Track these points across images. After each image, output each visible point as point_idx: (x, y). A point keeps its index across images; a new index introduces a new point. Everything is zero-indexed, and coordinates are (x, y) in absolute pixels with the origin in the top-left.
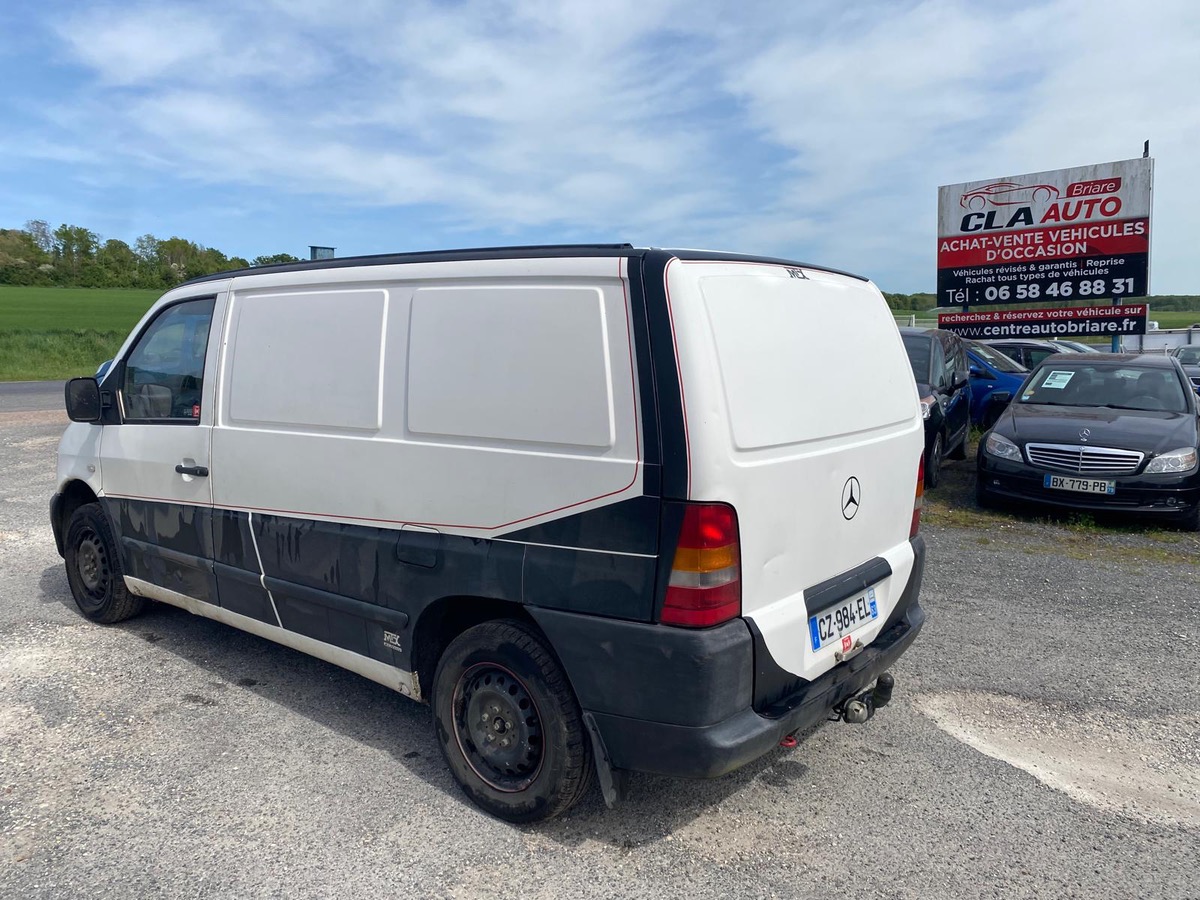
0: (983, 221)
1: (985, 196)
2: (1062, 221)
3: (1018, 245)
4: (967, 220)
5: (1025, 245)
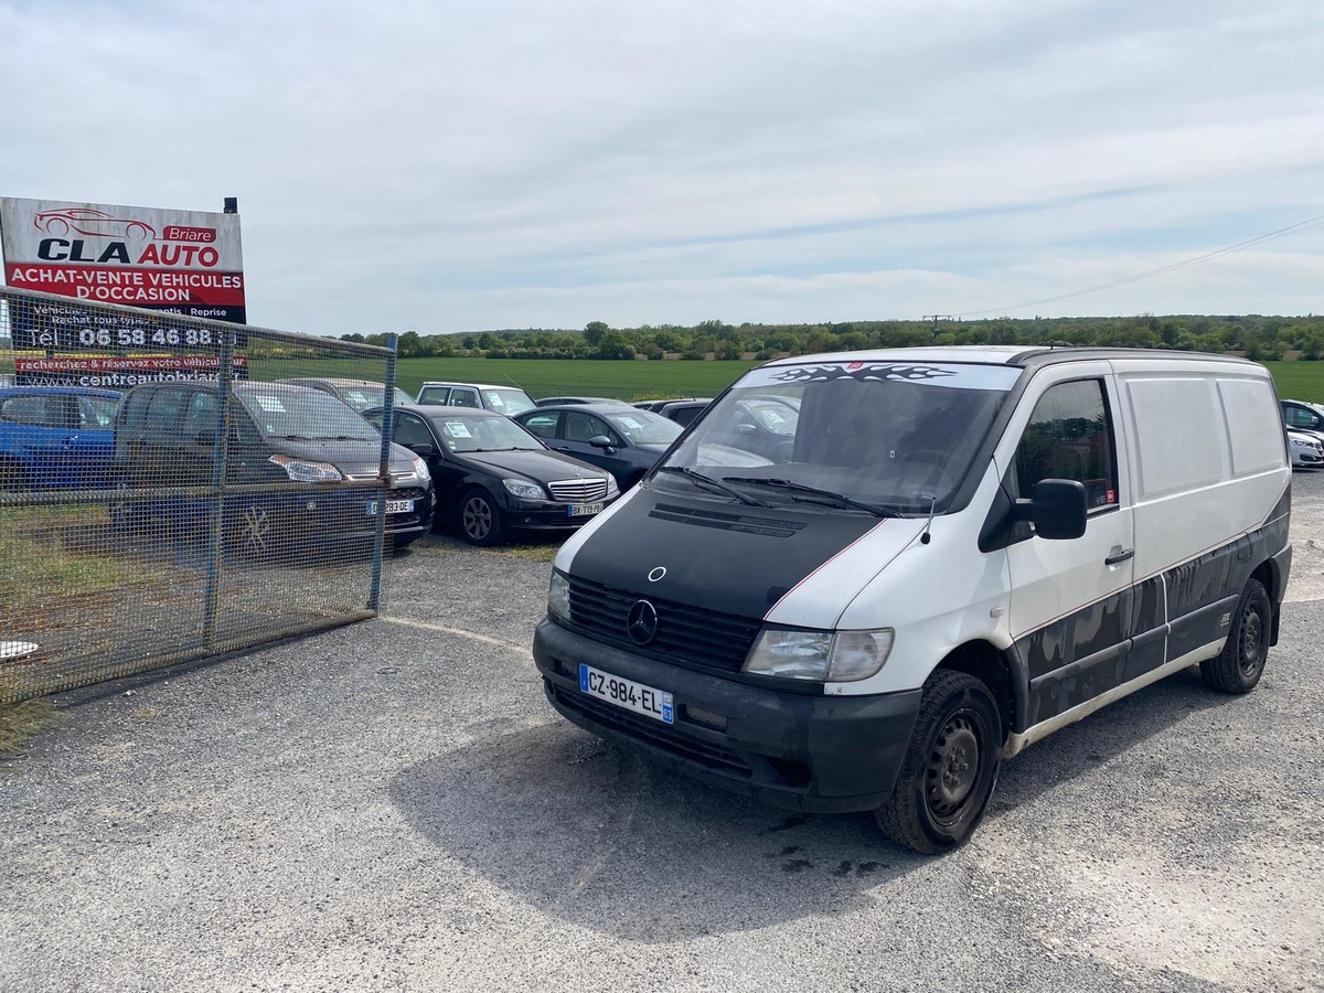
0: (68, 250)
1: (68, 220)
2: (162, 265)
3: (115, 284)
4: (44, 248)
5: (123, 285)
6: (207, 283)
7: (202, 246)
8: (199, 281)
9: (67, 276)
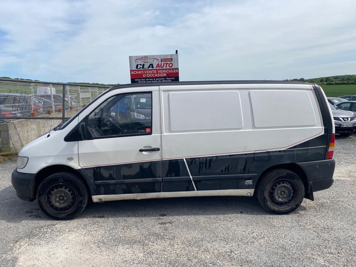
0: (141, 66)
1: (142, 60)
2: (160, 68)
3: (151, 73)
4: (137, 66)
5: (152, 73)
6: (170, 71)
7: (169, 63)
8: (168, 71)
9: (141, 72)
